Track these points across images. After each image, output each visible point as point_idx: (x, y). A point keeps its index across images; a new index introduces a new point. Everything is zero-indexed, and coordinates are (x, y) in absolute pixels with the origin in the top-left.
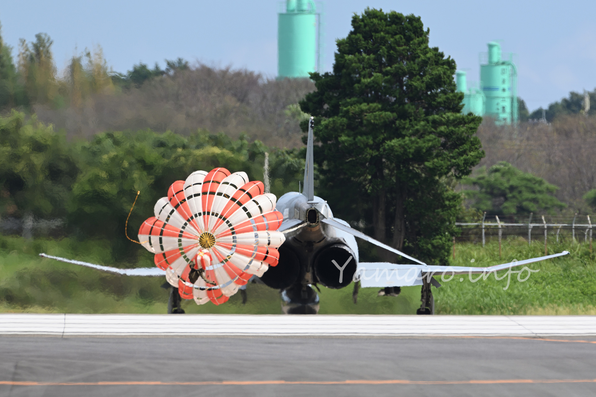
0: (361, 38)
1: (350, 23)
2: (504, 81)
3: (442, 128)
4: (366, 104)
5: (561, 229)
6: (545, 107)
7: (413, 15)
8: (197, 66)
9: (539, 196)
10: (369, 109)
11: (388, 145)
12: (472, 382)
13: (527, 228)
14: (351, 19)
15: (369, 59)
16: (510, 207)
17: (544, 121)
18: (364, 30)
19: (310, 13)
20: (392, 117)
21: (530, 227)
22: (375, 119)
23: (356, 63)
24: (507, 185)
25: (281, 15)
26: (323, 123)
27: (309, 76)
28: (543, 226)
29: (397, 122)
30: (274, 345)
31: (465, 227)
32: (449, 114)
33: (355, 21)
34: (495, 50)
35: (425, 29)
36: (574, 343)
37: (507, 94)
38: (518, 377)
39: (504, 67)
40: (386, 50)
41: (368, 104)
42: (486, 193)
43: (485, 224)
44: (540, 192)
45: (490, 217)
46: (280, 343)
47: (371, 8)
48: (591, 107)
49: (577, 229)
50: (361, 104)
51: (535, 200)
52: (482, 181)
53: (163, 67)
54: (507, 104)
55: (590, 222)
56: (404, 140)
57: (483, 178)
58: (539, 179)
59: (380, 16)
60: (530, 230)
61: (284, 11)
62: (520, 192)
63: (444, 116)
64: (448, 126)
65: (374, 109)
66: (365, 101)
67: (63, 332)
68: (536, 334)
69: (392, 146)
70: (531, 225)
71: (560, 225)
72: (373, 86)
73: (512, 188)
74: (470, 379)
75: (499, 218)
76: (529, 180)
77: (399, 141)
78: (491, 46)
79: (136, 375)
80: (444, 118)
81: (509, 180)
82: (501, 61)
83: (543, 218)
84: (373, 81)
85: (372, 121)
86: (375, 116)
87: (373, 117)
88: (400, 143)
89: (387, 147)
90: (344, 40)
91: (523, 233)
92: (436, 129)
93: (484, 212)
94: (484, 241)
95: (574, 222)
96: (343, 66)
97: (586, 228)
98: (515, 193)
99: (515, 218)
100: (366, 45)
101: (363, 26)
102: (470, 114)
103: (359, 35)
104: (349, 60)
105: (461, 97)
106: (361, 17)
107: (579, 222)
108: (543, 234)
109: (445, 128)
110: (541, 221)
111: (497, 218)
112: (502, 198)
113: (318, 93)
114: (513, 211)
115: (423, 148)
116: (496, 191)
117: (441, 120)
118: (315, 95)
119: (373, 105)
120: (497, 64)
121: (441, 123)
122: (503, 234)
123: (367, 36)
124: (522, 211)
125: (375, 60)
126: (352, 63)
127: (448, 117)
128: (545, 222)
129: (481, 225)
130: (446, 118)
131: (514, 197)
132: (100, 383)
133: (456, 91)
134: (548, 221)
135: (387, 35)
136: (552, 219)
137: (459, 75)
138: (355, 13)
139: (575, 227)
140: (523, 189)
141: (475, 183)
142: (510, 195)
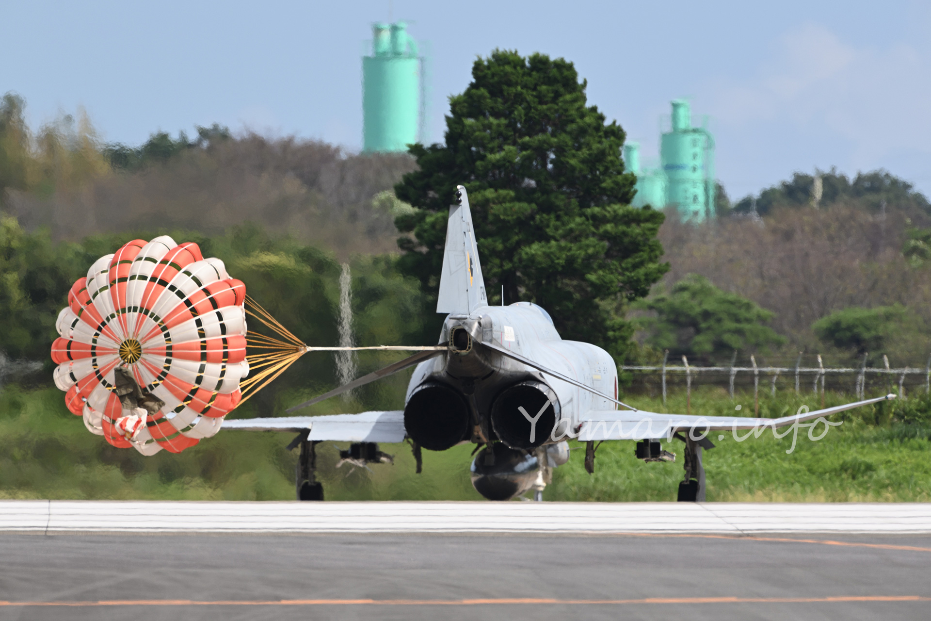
0: (487, 94)
1: (471, 70)
2: (695, 156)
3: (609, 227)
4: (492, 190)
5: (779, 375)
6: (756, 194)
7: (562, 60)
9: (746, 326)
10: (497, 198)
11: (527, 254)
12: (648, 601)
13: (727, 375)
14: (472, 65)
15: (499, 125)
16: (703, 343)
17: (754, 215)
18: (491, 81)
19: (410, 56)
20: (529, 211)
21: (733, 373)
22: (505, 214)
23: (480, 131)
24: (698, 310)
25: (366, 60)
26: (429, 220)
27: (408, 149)
28: (753, 371)
29: (538, 217)
31: (637, 373)
32: (616, 207)
33: (478, 68)
34: (682, 112)
35: (580, 81)
36: (799, 543)
37: (698, 176)
38: (715, 594)
39: (696, 136)
40: (523, 112)
41: (496, 190)
42: (669, 321)
43: (666, 368)
44: (748, 321)
45: (674, 358)
47: (501, 50)
48: (824, 195)
49: (802, 374)
50: (485, 189)
51: (739, 332)
52: (661, 305)
53: (193, 136)
54: (700, 191)
55: (821, 365)
56: (549, 245)
57: (663, 300)
58: (745, 301)
59: (513, 61)
60: (733, 378)
61: (370, 54)
62: (719, 320)
63: (608, 208)
64: (616, 225)
65: (504, 198)
66: (491, 186)
67: (47, 527)
68: (743, 530)
69: (533, 255)
70: (735, 370)
71: (778, 370)
72: (504, 165)
73: (706, 315)
74: (645, 596)
75: (688, 359)
76: (732, 303)
77: (542, 247)
78: (675, 106)
79: (155, 591)
80: (609, 212)
81: (700, 304)
82: (691, 127)
83: (753, 358)
84: (504, 159)
85: (502, 217)
86: (505, 209)
87: (502, 210)
88: (544, 250)
89: (524, 256)
90: (460, 97)
91: (722, 381)
92: (597, 228)
93: (664, 350)
94: (664, 394)
95: (798, 364)
96: (461, 136)
97: (815, 374)
98: (712, 322)
99: (711, 359)
100: (492, 105)
101: (490, 76)
102: (647, 207)
103: (483, 91)
104: (470, 126)
105: (632, 180)
106: (486, 63)
107: (805, 364)
108: (753, 383)
109: (612, 227)
110: (749, 364)
111: (685, 359)
112: (691, 330)
113: (421, 173)
114: (708, 347)
115: (577, 258)
116: (682, 319)
117: (605, 216)
118: (418, 176)
119: (503, 192)
120: (685, 132)
121: (604, 220)
122: (693, 383)
123: (495, 91)
124: (722, 349)
125: (507, 126)
126: (475, 131)
127: (615, 211)
128: (755, 365)
129: (662, 370)
130: (612, 213)
131: (709, 328)
132: (101, 603)
133: (624, 173)
134: (760, 363)
135: (524, 91)
136: (765, 360)
137: (629, 149)
138: (478, 57)
139: (800, 372)
140: (724, 316)
141: (651, 308)
142: (703, 325)
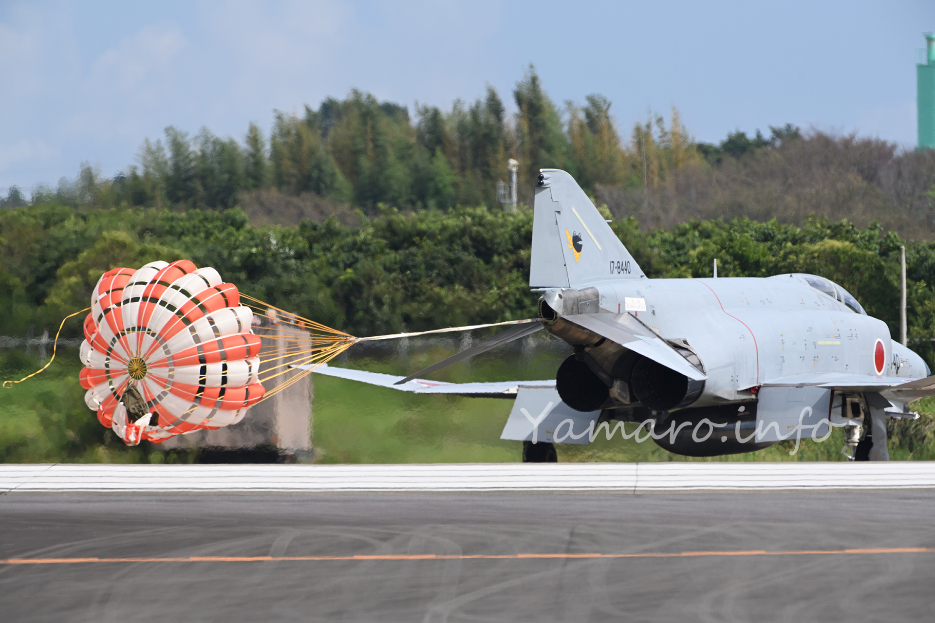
8: (812, 134)
25: (920, 67)
30: (912, 501)
46: (920, 498)
53: (767, 135)
61: (924, 62)
67: (635, 487)
79: (731, 542)
132: (684, 554)
